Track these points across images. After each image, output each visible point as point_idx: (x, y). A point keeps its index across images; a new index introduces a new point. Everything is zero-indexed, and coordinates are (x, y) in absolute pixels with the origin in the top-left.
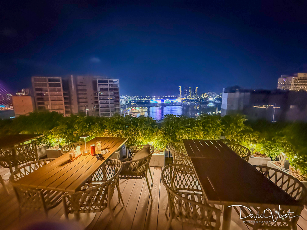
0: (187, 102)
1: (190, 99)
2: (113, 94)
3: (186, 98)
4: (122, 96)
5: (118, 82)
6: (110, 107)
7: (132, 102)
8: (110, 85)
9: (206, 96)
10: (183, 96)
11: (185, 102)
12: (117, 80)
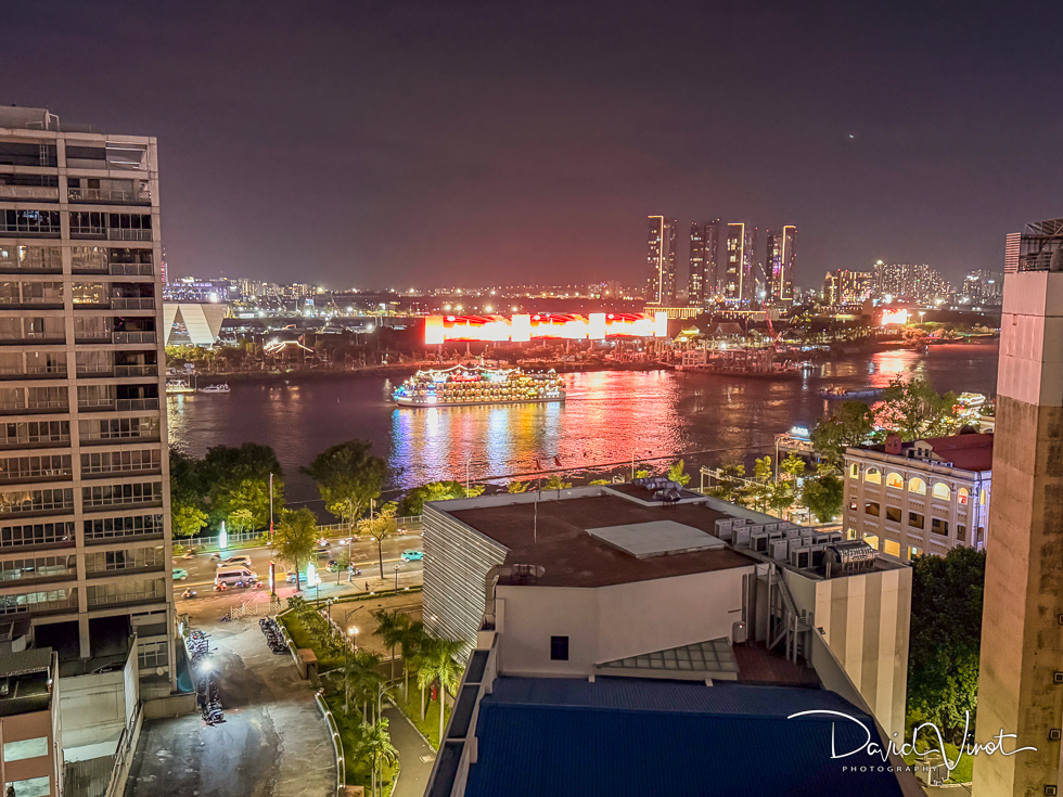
0: (709, 334)
1: (736, 312)
2: (97, 264)
3: (704, 305)
4: (190, 280)
5: (150, 162)
6: (72, 371)
7: (269, 337)
8: (74, 183)
9: (858, 292)
10: (684, 294)
11: (696, 339)
12: (143, 140)
